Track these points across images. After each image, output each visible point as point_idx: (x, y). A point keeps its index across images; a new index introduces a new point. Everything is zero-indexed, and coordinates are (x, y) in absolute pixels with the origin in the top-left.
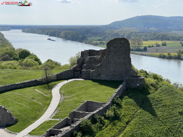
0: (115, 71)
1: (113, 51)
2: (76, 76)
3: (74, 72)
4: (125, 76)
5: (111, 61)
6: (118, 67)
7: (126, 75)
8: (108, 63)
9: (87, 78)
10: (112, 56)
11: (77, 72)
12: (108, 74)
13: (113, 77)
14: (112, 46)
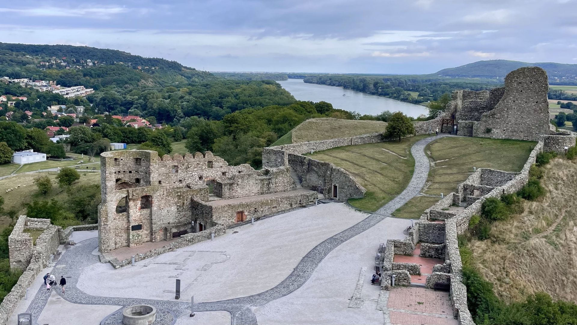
0: (520, 124)
1: (517, 90)
2: (444, 130)
3: (443, 125)
4: (537, 132)
5: (512, 106)
6: (525, 116)
7: (539, 132)
8: (506, 109)
9: (466, 134)
10: (514, 97)
11: (447, 124)
12: (505, 129)
13: (514, 133)
14: (515, 81)
